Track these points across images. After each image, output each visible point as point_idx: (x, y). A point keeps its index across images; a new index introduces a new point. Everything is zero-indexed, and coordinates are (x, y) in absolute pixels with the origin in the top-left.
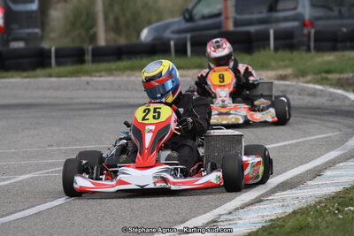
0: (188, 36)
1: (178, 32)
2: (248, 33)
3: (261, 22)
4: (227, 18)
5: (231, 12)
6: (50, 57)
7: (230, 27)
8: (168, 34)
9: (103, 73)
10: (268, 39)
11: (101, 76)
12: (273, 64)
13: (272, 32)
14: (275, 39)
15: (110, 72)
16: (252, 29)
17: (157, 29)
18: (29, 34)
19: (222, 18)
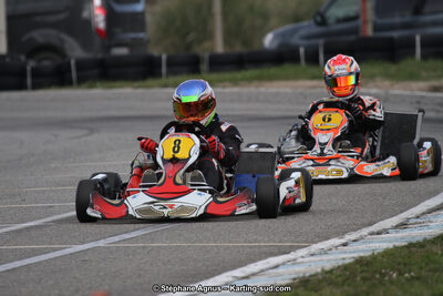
0: (321, 42)
1: (309, 37)
2: (391, 40)
3: (405, 26)
4: (365, 22)
5: (370, 15)
6: (160, 66)
7: (369, 32)
8: (295, 40)
9: (227, 84)
10: (414, 46)
11: (224, 87)
12: (424, 74)
13: (418, 39)
14: (422, 46)
15: (235, 82)
16: (395, 34)
17: (283, 35)
18: (134, 39)
19: (360, 22)
